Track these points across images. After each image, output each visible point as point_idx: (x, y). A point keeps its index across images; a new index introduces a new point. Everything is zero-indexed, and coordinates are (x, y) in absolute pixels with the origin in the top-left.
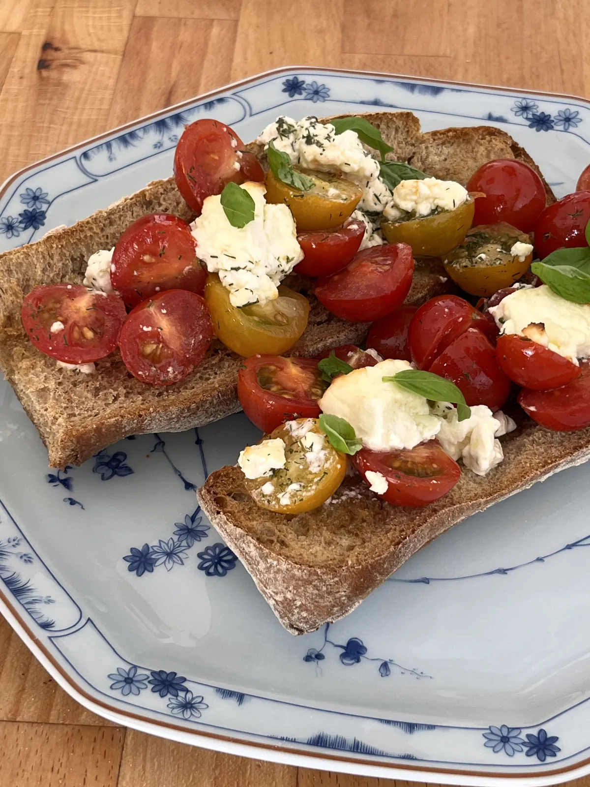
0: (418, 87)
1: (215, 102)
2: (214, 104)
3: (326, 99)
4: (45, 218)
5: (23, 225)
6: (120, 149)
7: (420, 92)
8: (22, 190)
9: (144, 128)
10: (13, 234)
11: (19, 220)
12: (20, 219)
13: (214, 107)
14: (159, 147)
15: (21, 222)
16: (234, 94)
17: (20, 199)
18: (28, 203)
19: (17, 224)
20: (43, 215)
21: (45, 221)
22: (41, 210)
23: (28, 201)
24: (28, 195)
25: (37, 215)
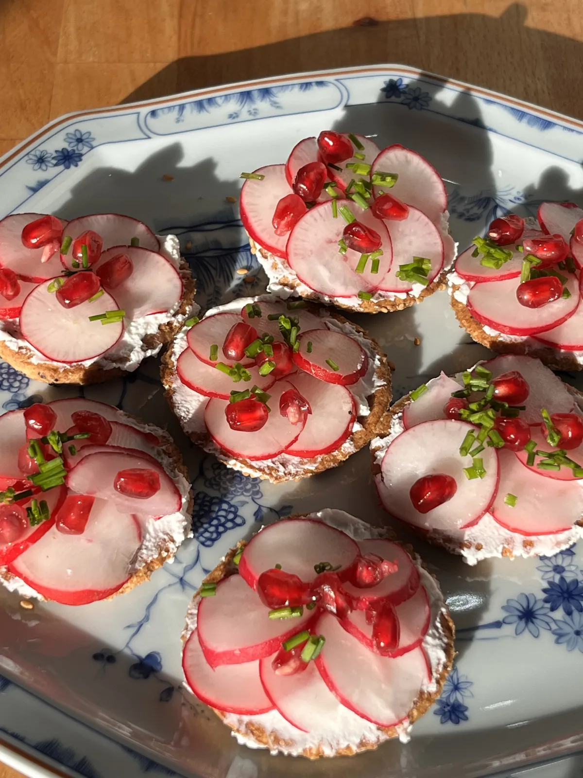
0: (528, 117)
1: (314, 84)
2: (312, 85)
3: (423, 107)
4: (81, 160)
5: (54, 162)
6: (192, 111)
7: (529, 123)
8: (71, 130)
9: (226, 96)
10: (40, 167)
11: (53, 156)
12: (55, 155)
13: (309, 89)
14: (234, 118)
15: (53, 158)
16: (337, 80)
17: (65, 137)
18: (70, 143)
19: (49, 159)
20: (80, 156)
21: (79, 163)
22: (80, 152)
23: (71, 140)
24: (75, 135)
25: (74, 155)
